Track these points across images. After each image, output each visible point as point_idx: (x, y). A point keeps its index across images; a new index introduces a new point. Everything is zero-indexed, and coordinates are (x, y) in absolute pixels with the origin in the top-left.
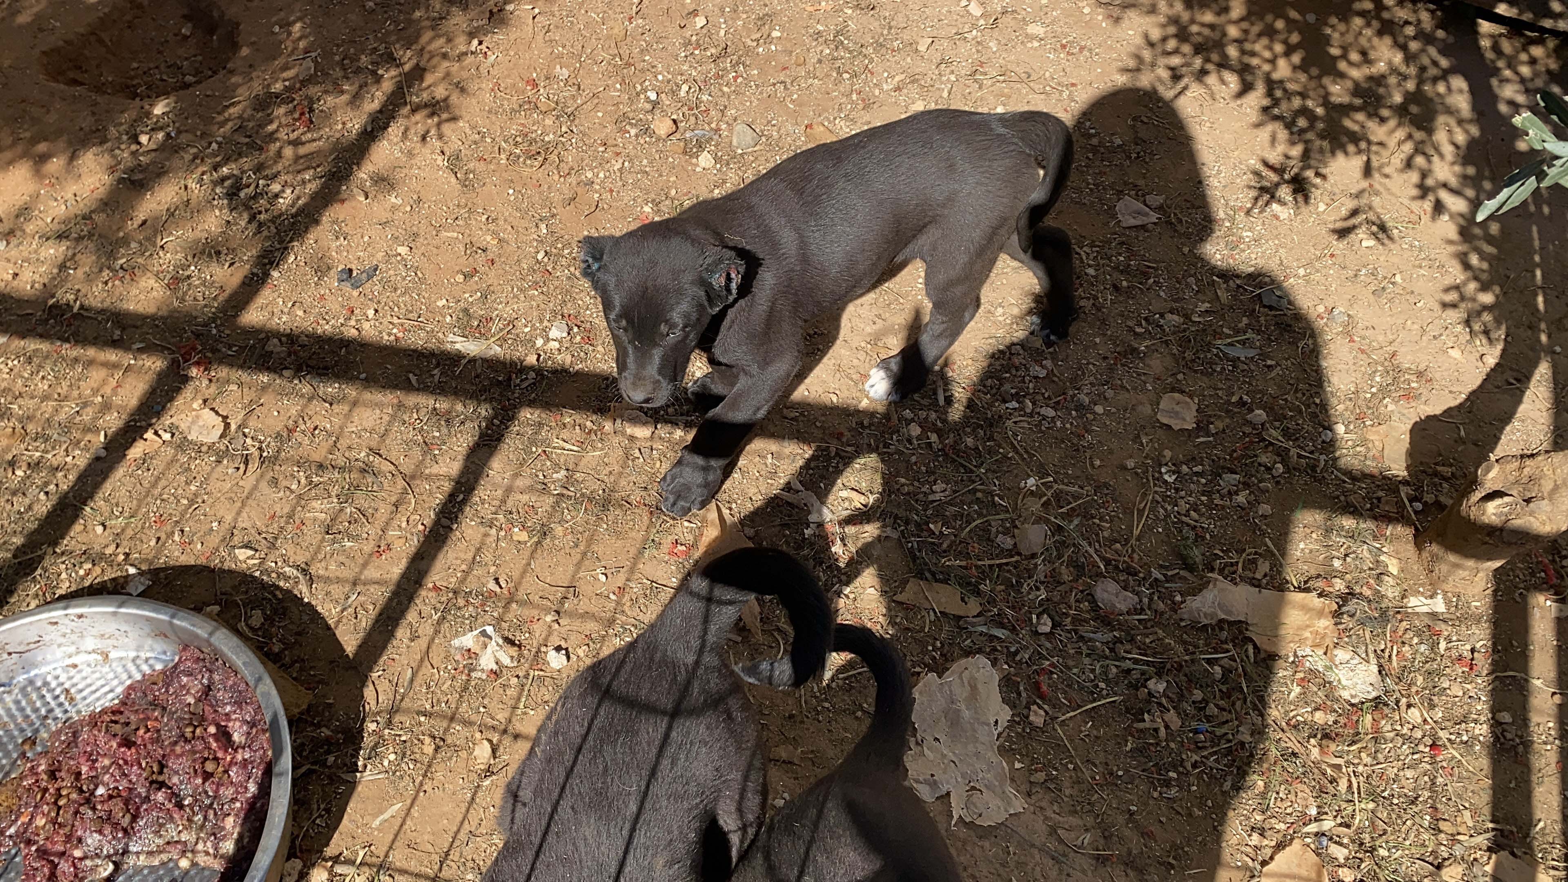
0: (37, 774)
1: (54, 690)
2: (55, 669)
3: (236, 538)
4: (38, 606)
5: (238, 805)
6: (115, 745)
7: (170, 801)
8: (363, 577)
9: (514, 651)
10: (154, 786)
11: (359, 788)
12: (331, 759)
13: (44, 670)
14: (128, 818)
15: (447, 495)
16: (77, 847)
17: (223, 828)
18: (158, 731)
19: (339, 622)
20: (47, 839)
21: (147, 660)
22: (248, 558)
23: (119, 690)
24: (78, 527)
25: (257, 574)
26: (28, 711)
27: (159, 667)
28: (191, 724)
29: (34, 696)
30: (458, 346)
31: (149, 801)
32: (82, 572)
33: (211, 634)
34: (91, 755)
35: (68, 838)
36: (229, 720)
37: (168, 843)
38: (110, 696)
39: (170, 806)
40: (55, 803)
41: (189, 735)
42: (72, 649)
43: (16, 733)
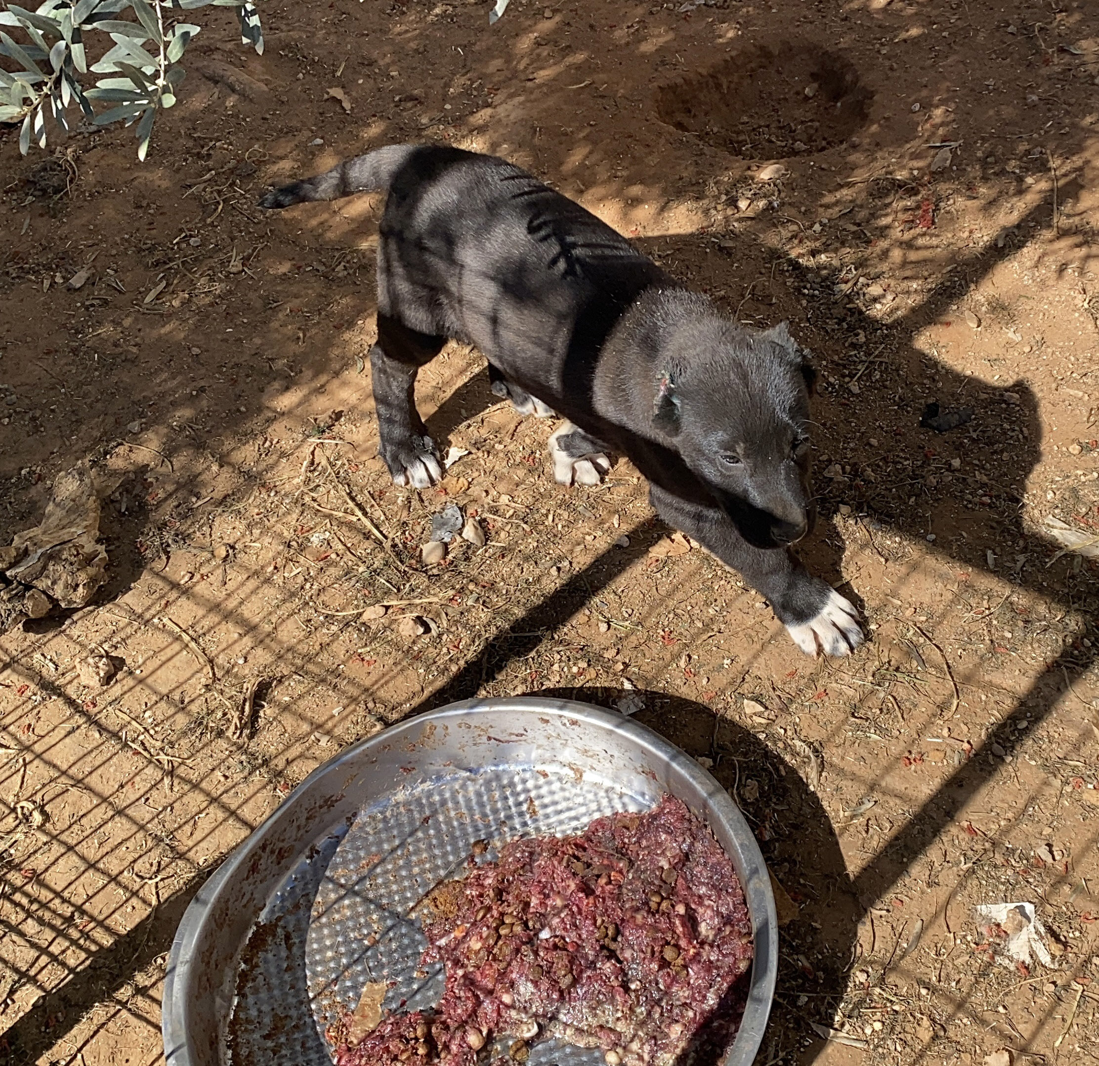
0: (482, 885)
1: (518, 794)
2: (524, 770)
3: (746, 685)
4: (524, 694)
5: (691, 1014)
6: (573, 887)
7: (617, 978)
8: (883, 784)
9: (1057, 949)
10: (605, 952)
11: (830, 1050)
12: (803, 999)
13: (513, 768)
14: (568, 980)
15: (1006, 715)
16: (507, 992)
17: (667, 1036)
18: (620, 887)
19: (845, 829)
20: (478, 967)
21: (621, 796)
22: (755, 714)
23: (585, 820)
24: (580, 618)
25: (762, 736)
26: (488, 809)
27: (632, 809)
28: (658, 893)
29: (497, 795)
30: (1055, 532)
31: (595, 969)
32: (575, 670)
33: (711, 795)
34: (545, 887)
35: (502, 975)
36: (701, 904)
37: (601, 1027)
38: (574, 824)
39: (615, 984)
40: (497, 929)
41: (653, 906)
42: (548, 755)
43: (470, 830)
